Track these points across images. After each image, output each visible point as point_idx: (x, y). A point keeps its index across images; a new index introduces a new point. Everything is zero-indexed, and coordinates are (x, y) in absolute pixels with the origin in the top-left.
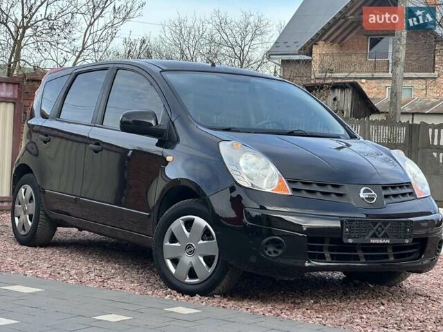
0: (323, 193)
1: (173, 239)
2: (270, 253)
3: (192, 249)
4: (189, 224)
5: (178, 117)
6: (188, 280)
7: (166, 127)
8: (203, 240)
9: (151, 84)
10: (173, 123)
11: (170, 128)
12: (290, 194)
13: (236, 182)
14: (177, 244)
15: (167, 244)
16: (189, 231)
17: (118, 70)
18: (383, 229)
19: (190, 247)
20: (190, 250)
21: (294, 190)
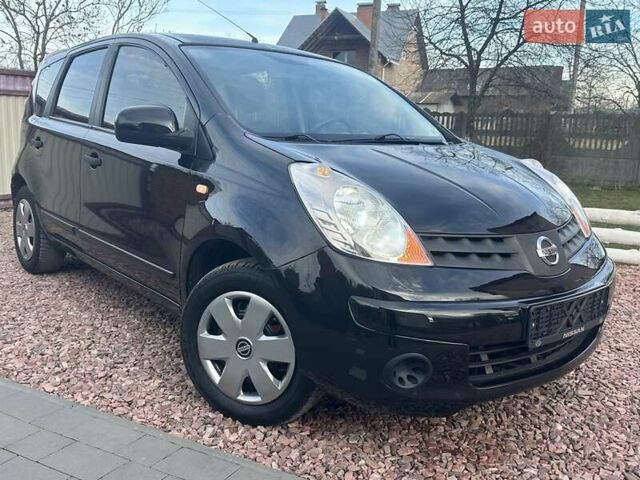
0: (481, 255)
1: (214, 329)
2: (401, 380)
3: (247, 347)
4: (240, 305)
5: (212, 116)
6: (243, 398)
7: (192, 135)
8: (267, 335)
9: (166, 65)
10: (203, 127)
11: (199, 135)
12: (430, 264)
13: (330, 245)
14: (221, 338)
15: (204, 334)
16: (241, 318)
17: (120, 46)
18: (578, 311)
19: (243, 345)
20: (244, 348)
21: (435, 254)
